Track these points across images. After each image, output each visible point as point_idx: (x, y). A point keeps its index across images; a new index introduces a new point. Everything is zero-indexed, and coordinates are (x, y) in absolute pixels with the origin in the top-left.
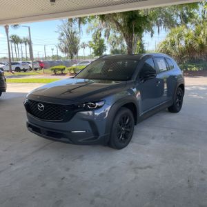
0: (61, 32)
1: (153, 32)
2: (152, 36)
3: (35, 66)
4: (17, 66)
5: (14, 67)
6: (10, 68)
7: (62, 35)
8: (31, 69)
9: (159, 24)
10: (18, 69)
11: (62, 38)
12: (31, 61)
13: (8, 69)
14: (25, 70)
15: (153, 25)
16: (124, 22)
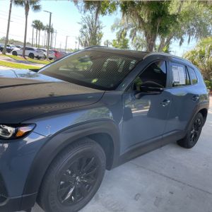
0: (84, 24)
1: (182, 40)
2: (181, 44)
3: (50, 56)
4: (32, 52)
5: (27, 52)
6: (24, 52)
7: (85, 27)
8: (45, 58)
9: (190, 33)
10: (31, 56)
11: (84, 30)
12: (46, 50)
13: (21, 54)
14: (38, 58)
15: (184, 33)
16: (148, 18)
